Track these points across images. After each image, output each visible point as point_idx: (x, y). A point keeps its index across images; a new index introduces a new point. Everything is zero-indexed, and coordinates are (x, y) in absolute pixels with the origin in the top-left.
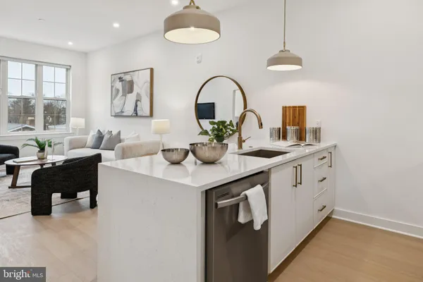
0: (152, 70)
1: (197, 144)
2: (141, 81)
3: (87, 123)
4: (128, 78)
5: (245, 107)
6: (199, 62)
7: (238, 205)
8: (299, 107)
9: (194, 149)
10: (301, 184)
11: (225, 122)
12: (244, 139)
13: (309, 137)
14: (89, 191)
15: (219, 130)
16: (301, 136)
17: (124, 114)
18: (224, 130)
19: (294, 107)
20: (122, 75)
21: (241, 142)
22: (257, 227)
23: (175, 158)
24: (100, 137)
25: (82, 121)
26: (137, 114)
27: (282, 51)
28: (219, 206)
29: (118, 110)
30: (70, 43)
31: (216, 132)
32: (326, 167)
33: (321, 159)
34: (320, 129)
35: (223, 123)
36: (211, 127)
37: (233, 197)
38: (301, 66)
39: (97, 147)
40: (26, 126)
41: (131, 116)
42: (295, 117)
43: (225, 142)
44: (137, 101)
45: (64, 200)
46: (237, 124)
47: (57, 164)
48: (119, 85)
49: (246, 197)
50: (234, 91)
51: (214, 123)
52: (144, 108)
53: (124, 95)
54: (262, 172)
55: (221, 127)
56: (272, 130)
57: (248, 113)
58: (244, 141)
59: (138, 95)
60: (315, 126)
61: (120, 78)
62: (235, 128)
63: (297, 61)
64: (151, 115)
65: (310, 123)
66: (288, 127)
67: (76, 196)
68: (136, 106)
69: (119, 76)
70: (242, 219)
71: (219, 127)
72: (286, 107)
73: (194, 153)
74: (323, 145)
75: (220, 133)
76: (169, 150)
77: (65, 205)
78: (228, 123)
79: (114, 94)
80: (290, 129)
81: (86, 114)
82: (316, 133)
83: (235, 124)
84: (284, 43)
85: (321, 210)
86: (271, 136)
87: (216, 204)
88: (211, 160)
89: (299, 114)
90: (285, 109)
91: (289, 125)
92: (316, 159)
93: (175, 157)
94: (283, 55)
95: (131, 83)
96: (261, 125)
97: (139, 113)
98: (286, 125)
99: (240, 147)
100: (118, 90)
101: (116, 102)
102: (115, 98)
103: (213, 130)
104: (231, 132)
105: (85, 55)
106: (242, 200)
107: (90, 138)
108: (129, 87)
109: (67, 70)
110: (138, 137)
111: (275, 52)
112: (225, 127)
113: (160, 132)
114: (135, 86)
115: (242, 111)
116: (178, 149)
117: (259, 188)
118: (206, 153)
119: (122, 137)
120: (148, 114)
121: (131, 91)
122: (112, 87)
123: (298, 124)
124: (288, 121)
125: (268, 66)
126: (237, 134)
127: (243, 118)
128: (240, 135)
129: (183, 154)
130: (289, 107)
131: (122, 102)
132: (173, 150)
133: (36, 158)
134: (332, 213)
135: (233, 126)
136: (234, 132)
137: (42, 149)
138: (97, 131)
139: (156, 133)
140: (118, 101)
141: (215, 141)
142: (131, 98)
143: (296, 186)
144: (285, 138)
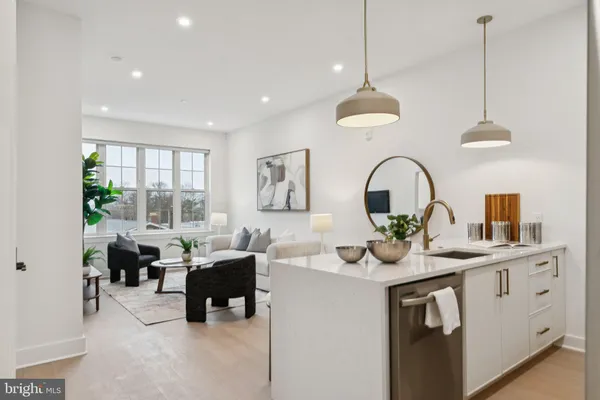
0: (308, 151)
1: (375, 241)
2: (294, 166)
3: (229, 219)
4: (277, 162)
5: (433, 196)
6: (369, 139)
7: (424, 306)
8: (509, 195)
9: (371, 247)
10: (508, 293)
11: (406, 217)
12: (431, 237)
13: (524, 236)
14: (243, 298)
15: (400, 226)
16: (512, 235)
17: (274, 208)
18: (406, 225)
19: (503, 197)
20: (270, 160)
21: (427, 241)
22: (448, 331)
23: (351, 257)
24: (246, 237)
25: (223, 217)
26: (289, 207)
27: (482, 123)
28: (404, 305)
29: (266, 203)
30: (210, 124)
31: (395, 229)
32: (549, 276)
33: (540, 265)
34: (540, 225)
35: (404, 217)
36: (389, 222)
37: (418, 297)
38: (510, 140)
39: (243, 248)
40: (150, 223)
41: (283, 210)
42: (504, 209)
43: (408, 239)
44: (289, 191)
45: (215, 308)
46: (422, 219)
47: (202, 267)
48: (267, 172)
49: (434, 299)
50: (417, 174)
51: (391, 218)
52: (299, 199)
53: (273, 183)
54: (453, 274)
55: (402, 222)
56: (470, 227)
57: (436, 205)
58: (432, 240)
59: (291, 183)
60: (533, 221)
61: (267, 163)
62: (419, 224)
63: (504, 135)
64: (308, 208)
65: (526, 216)
66: (493, 223)
67: (227, 304)
68: (289, 197)
69: (267, 160)
70: (430, 322)
71: (399, 222)
72: (490, 196)
73: (372, 251)
74: (545, 246)
75: (401, 230)
76: (344, 248)
77: (219, 313)
78: (410, 217)
79: (261, 183)
80: (497, 225)
81: (227, 208)
82: (535, 231)
83: (419, 219)
84: (485, 112)
85: (542, 333)
86: (470, 235)
87: (401, 303)
88: (392, 259)
89: (510, 205)
90: (488, 198)
91: (496, 220)
92: (532, 264)
93: (351, 255)
94: (484, 128)
95: (282, 169)
96: (453, 220)
97: (293, 206)
98: (491, 221)
99: (426, 247)
100: (265, 179)
101: (264, 192)
102: (262, 187)
103: (392, 226)
104: (414, 229)
105: (226, 135)
106: (429, 300)
107: (235, 238)
108: (280, 174)
109: (206, 155)
110: (293, 236)
111: (472, 124)
112: (407, 223)
113: (320, 231)
114: (287, 173)
115: (429, 202)
116: (352, 247)
117: (449, 290)
118: (386, 251)
119: (272, 236)
120: (304, 207)
121: (282, 178)
122: (258, 174)
123: (509, 218)
124: (493, 214)
125: (462, 143)
126: (422, 232)
127: (429, 211)
128: (426, 232)
129: (359, 252)
130: (495, 196)
131: (271, 192)
132: (348, 248)
133: (181, 260)
134: (561, 340)
135: (416, 221)
136: (418, 229)
137: (187, 249)
138: (242, 228)
139: (316, 230)
140: (266, 192)
141: (395, 239)
142: (283, 187)
143: (501, 296)
144: (489, 237)
